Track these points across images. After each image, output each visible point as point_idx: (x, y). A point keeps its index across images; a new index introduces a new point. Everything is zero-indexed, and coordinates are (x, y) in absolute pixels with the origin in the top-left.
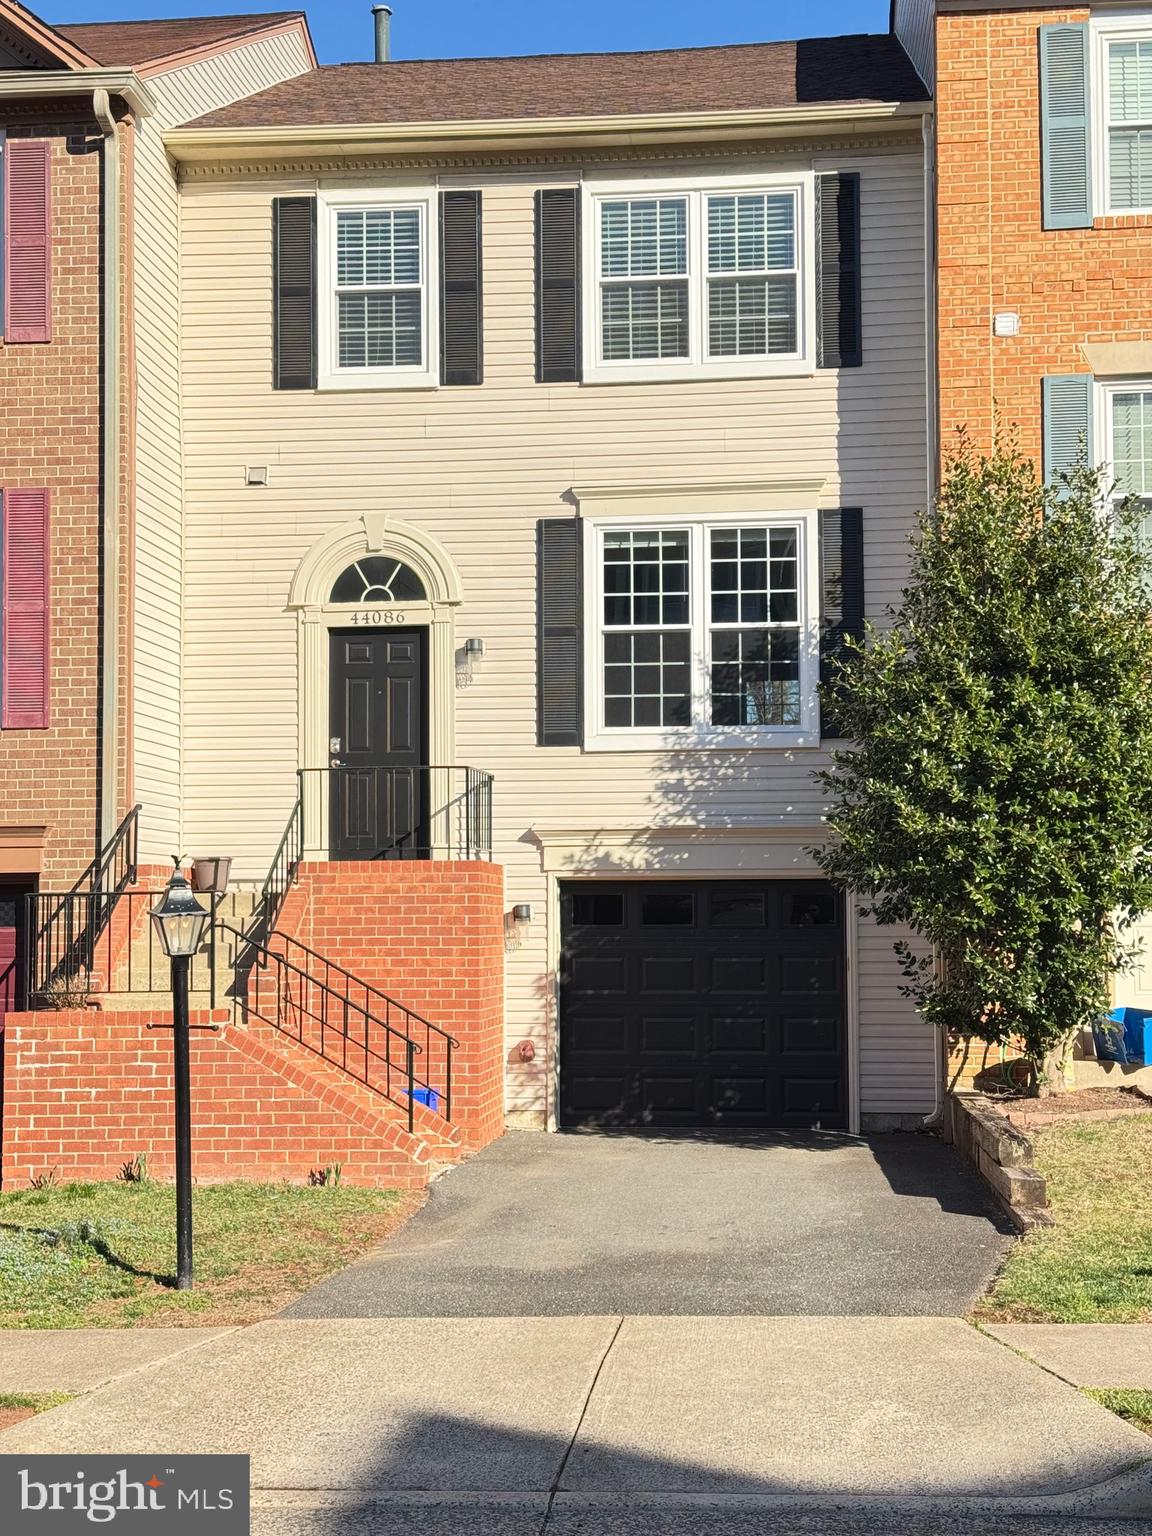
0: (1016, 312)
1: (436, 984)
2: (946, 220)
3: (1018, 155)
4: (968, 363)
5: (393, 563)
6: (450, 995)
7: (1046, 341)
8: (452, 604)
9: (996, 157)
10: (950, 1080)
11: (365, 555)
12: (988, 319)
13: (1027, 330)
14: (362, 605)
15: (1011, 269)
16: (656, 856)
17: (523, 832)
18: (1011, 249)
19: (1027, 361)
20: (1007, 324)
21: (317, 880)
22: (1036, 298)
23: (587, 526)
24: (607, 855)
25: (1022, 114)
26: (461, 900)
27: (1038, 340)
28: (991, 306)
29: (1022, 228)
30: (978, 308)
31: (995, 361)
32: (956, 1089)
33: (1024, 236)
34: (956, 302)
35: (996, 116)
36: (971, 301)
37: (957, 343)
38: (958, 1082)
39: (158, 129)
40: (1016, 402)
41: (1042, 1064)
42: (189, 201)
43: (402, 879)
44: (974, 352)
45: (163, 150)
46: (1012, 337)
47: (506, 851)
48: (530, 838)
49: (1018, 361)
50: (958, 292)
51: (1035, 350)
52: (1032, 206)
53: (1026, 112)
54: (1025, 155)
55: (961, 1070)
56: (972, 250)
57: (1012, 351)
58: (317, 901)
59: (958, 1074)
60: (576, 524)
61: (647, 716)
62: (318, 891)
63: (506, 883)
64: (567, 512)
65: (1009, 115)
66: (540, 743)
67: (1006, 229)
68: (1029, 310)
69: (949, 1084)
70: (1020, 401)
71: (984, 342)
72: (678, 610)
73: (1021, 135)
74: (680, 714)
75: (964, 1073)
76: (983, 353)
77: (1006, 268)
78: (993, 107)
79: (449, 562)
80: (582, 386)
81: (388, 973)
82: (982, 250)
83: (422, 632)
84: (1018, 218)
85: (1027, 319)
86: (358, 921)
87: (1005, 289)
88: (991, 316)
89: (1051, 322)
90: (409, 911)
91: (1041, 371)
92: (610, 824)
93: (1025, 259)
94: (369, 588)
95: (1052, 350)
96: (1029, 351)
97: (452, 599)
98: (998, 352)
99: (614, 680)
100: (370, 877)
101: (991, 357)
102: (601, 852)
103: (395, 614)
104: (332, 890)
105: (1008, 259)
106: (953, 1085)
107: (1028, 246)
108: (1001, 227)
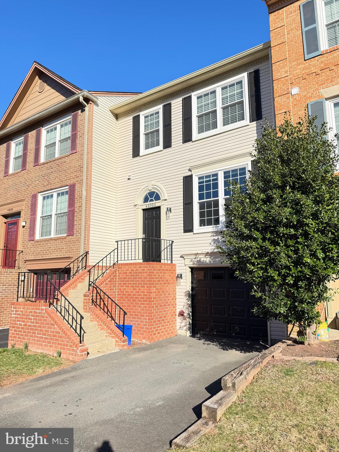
0: (298, 87)
1: (141, 295)
2: (275, 67)
3: (295, 42)
4: (283, 105)
5: (154, 192)
6: (144, 299)
7: (309, 92)
8: (165, 200)
9: (289, 45)
10: (289, 332)
11: (148, 191)
12: (289, 91)
13: (302, 91)
14: (149, 203)
15: (295, 75)
16: (212, 259)
17: (181, 255)
18: (295, 69)
19: (302, 100)
20: (295, 91)
21: (119, 268)
22: (304, 80)
23: (194, 176)
24: (200, 260)
25: (296, 30)
26: (147, 273)
27: (305, 93)
28: (290, 87)
29: (298, 62)
30: (286, 89)
31: (292, 103)
32: (291, 336)
33: (299, 64)
34: (279, 89)
35: (288, 34)
36: (283, 87)
37: (280, 101)
38: (292, 334)
39: (108, 107)
40: (300, 113)
41: (306, 332)
42: (119, 122)
43: (135, 267)
44: (285, 102)
45: (110, 111)
46: (297, 94)
47: (177, 260)
48: (182, 257)
49: (299, 101)
50: (279, 86)
51: (305, 96)
52: (301, 55)
53: (297, 30)
54: (298, 41)
55: (292, 329)
56: (283, 73)
57: (297, 98)
58: (119, 273)
59: (292, 331)
60: (191, 177)
61: (209, 223)
62: (119, 271)
63: (177, 268)
64: (189, 174)
65: (292, 32)
66: (184, 232)
67: (293, 64)
68: (302, 85)
69: (289, 334)
70: (301, 112)
71: (288, 98)
72: (216, 194)
73: (296, 36)
74: (217, 222)
75: (294, 330)
76: (288, 101)
77: (294, 75)
78: (287, 32)
79: (164, 190)
80: (193, 142)
81: (132, 292)
82: (286, 72)
83: (159, 208)
84: (297, 60)
85: (301, 88)
86: (126, 278)
87: (294, 81)
88: (290, 90)
89: (309, 86)
90: (136, 276)
91: (307, 102)
92: (199, 252)
93: (300, 70)
94: (150, 199)
95: (310, 94)
96: (303, 97)
97: (165, 199)
98: (293, 100)
99: (202, 215)
100: (128, 267)
101: (291, 102)
102: (198, 259)
103: (154, 204)
104: (121, 270)
105: (294, 72)
106: (290, 334)
107: (301, 66)
108: (291, 64)
